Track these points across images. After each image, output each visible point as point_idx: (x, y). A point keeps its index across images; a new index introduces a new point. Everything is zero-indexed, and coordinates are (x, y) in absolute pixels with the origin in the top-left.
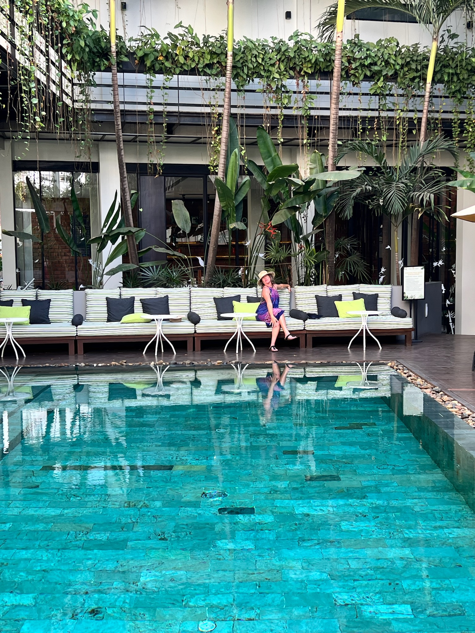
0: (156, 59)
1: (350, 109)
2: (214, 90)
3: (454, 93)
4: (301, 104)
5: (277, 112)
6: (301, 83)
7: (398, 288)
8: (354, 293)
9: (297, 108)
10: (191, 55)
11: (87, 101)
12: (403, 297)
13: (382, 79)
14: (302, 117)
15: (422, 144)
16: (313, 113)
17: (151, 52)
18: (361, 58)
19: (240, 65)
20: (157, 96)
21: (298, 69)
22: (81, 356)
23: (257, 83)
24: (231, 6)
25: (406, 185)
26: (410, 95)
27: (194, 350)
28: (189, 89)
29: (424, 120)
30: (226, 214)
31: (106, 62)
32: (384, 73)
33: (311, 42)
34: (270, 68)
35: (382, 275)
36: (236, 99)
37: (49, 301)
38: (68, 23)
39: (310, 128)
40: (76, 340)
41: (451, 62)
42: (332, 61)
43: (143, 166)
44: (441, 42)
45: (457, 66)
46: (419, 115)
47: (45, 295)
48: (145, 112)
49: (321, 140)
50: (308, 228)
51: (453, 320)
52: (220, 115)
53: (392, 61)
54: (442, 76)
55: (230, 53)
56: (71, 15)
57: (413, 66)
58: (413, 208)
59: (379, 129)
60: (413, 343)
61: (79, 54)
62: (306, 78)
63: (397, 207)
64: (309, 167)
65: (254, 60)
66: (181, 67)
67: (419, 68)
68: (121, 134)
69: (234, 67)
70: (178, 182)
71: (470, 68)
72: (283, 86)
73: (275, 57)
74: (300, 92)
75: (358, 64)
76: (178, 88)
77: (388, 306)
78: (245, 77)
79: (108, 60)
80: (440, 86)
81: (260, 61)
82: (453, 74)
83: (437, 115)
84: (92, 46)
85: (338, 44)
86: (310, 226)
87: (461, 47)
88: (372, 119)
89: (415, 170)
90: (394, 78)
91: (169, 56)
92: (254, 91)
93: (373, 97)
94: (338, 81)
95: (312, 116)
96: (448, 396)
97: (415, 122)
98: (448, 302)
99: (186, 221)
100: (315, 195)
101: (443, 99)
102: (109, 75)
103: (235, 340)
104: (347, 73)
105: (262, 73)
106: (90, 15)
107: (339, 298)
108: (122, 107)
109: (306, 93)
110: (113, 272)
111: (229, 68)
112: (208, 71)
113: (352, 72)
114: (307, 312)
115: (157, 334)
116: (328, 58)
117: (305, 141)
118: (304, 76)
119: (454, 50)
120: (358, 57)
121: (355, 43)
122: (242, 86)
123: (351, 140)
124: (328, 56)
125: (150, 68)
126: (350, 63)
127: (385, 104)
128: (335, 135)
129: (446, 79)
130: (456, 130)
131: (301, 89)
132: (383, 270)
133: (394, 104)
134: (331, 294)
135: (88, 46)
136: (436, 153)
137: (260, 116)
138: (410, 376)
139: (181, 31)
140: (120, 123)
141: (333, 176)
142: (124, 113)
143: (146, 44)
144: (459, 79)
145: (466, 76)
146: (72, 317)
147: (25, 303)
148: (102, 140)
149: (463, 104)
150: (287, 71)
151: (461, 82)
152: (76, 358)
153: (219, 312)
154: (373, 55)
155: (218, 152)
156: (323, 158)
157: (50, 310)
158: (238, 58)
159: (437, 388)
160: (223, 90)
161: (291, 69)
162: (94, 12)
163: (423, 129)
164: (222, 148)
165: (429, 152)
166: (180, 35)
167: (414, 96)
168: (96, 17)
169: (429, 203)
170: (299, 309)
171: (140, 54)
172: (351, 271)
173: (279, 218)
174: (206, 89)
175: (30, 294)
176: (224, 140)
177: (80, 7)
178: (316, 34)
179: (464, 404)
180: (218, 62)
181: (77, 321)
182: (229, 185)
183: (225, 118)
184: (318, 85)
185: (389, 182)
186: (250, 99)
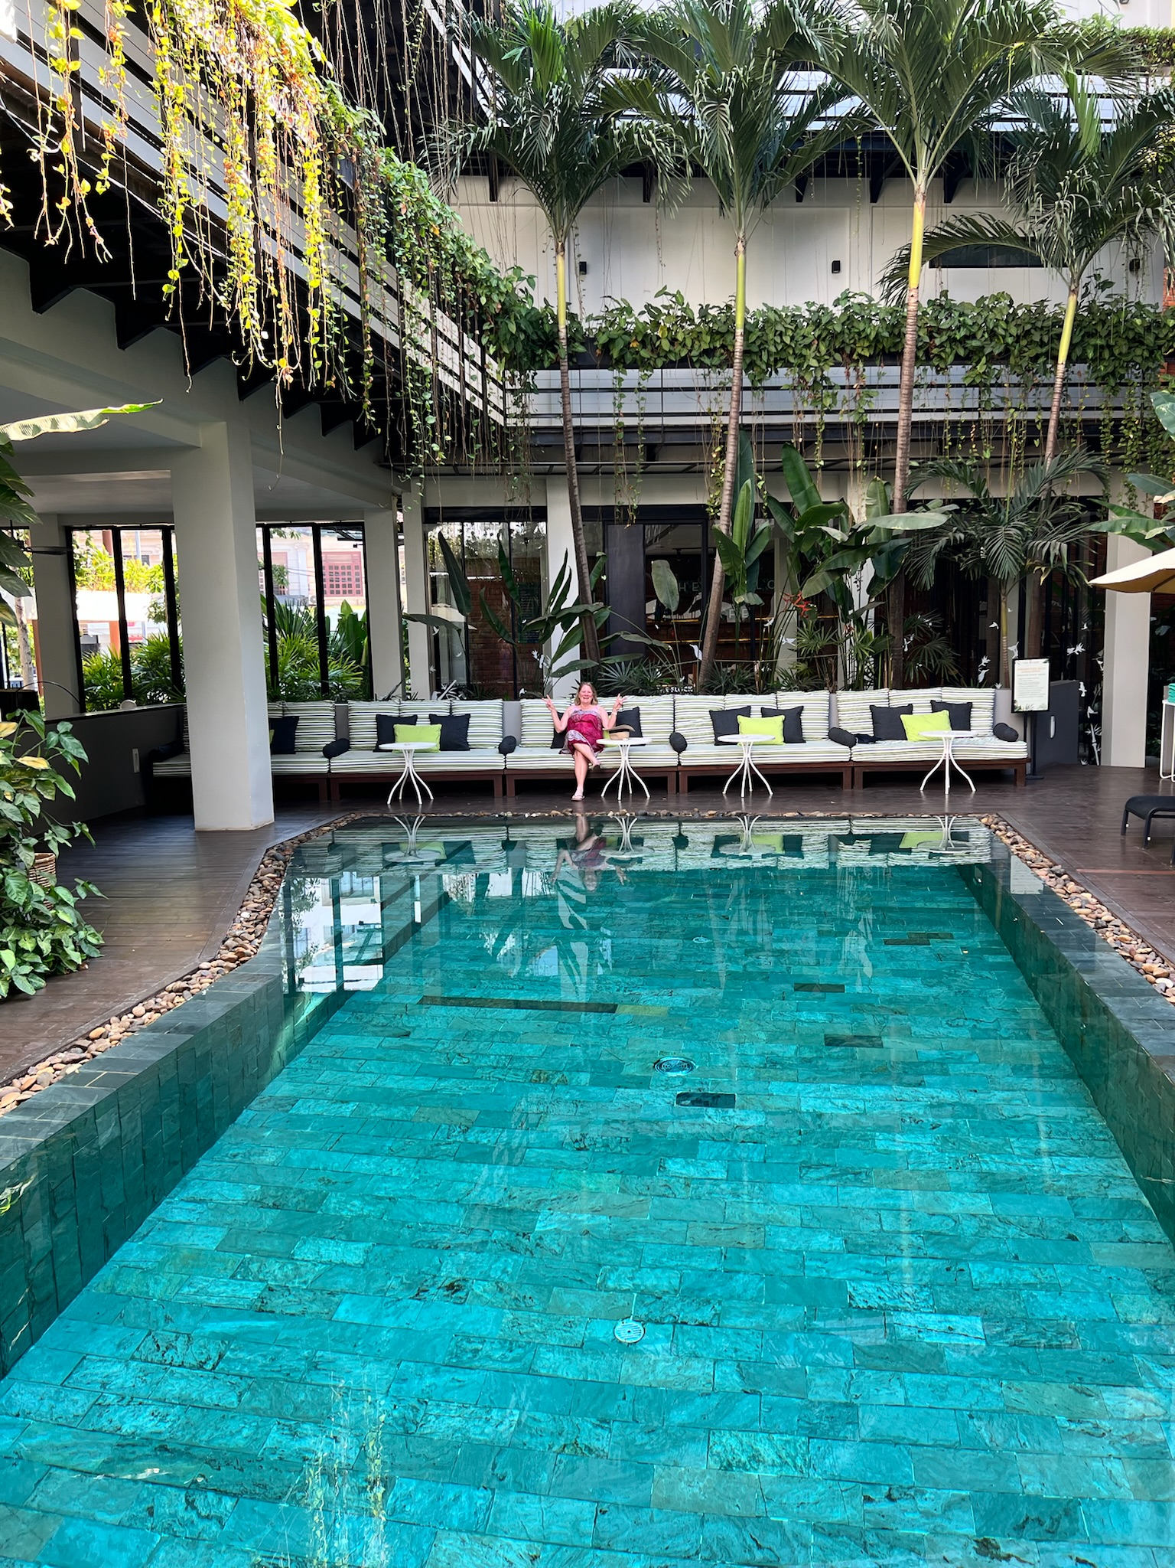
0: (627, 345)
1: (932, 410)
2: (715, 389)
3: (1103, 378)
4: (852, 406)
5: (816, 419)
6: (853, 373)
7: (1004, 694)
8: (932, 702)
9: (846, 412)
10: (680, 337)
11: (524, 415)
12: (1013, 707)
13: (984, 360)
14: (854, 425)
15: (1049, 462)
16: (872, 418)
17: (620, 336)
18: (950, 329)
19: (756, 349)
20: (630, 404)
21: (848, 350)
22: (511, 799)
23: (783, 376)
24: (741, 257)
25: (1021, 529)
26: (1030, 385)
27: (678, 791)
28: (677, 389)
29: (1052, 423)
30: (732, 581)
31: (551, 355)
32: (988, 351)
33: (870, 306)
34: (805, 352)
35: (984, 668)
36: (749, 401)
37: (468, 716)
38: (489, 298)
39: (867, 443)
40: (505, 775)
41: (1099, 328)
42: (901, 335)
43: (608, 510)
44: (1083, 296)
45: (1109, 334)
46: (1045, 415)
47: (462, 707)
48: (610, 427)
49: (885, 460)
50: (861, 598)
51: (1099, 739)
52: (725, 427)
53: (1001, 331)
54: (1084, 351)
55: (739, 331)
56: (494, 284)
57: (1036, 338)
58: (1032, 567)
59: (978, 439)
60: (1027, 781)
61: (509, 344)
62: (861, 365)
63: (1008, 566)
64: (864, 503)
65: (778, 340)
66: (666, 357)
67: (1046, 339)
68: (574, 463)
69: (746, 353)
70: (664, 533)
71: (1131, 335)
72: (823, 378)
73: (812, 333)
74: (851, 387)
75: (944, 338)
76: (662, 390)
77: (990, 723)
78: (764, 367)
79: (555, 351)
80: (1081, 367)
81: (787, 340)
82: (1102, 347)
83: (1074, 415)
84: (530, 331)
85: (912, 308)
86: (865, 597)
87: (1117, 301)
88: (968, 423)
89: (1036, 503)
90: (1004, 357)
91: (648, 341)
92: (778, 388)
93: (970, 389)
94: (910, 366)
95: (871, 424)
96: (1077, 884)
97: (1039, 427)
98: (1090, 711)
99: (672, 593)
100: (873, 550)
101: (1085, 388)
102: (556, 374)
103: (739, 777)
104: (927, 353)
105: (792, 360)
106: (524, 284)
107: (909, 710)
108: (576, 422)
109: (862, 387)
110: (562, 672)
111: (738, 355)
112: (707, 361)
113: (935, 351)
114: (854, 732)
115: (622, 766)
116: (896, 332)
117: (859, 464)
118: (857, 361)
119: (1106, 307)
120: (946, 327)
121: (942, 305)
122: (760, 381)
123: (934, 459)
124: (896, 330)
125: (618, 361)
126: (931, 337)
127: (988, 401)
128: (905, 454)
129: (1090, 355)
130: (1107, 439)
131: (853, 381)
132: (985, 660)
133: (1003, 399)
134: (895, 704)
135: (525, 332)
136: (1072, 477)
137: (788, 427)
138: (1016, 843)
139: (666, 300)
140: (572, 447)
141: (901, 522)
142: (579, 431)
143: (612, 324)
144: (1112, 354)
145: (1124, 350)
146: (500, 740)
147: (434, 719)
148: (550, 473)
149: (1119, 394)
150: (830, 355)
151: (1116, 359)
152: (505, 802)
153: (717, 734)
154: (970, 323)
155: (720, 486)
156: (888, 489)
157: (470, 730)
158: (753, 338)
159: (1058, 868)
160: (729, 389)
161: (836, 351)
162: (530, 279)
163: (1051, 437)
164: (727, 478)
165: (1061, 475)
166: (664, 307)
167: (1037, 385)
168: (533, 286)
169: (1059, 558)
170: (844, 727)
171: (603, 339)
172: (930, 666)
173: (814, 585)
174: (703, 389)
175: (441, 707)
176: (729, 467)
177: (510, 272)
178: (877, 294)
179: (1102, 900)
180: (723, 346)
181: (508, 746)
182: (736, 541)
183: (732, 432)
184: (880, 375)
185: (994, 524)
186: (773, 402)
